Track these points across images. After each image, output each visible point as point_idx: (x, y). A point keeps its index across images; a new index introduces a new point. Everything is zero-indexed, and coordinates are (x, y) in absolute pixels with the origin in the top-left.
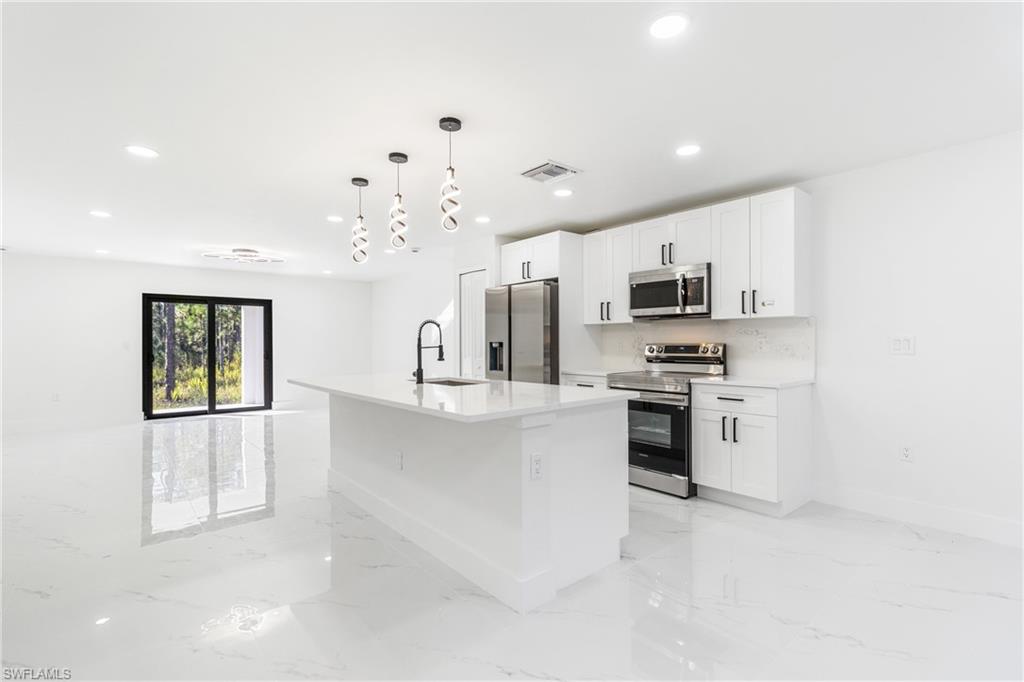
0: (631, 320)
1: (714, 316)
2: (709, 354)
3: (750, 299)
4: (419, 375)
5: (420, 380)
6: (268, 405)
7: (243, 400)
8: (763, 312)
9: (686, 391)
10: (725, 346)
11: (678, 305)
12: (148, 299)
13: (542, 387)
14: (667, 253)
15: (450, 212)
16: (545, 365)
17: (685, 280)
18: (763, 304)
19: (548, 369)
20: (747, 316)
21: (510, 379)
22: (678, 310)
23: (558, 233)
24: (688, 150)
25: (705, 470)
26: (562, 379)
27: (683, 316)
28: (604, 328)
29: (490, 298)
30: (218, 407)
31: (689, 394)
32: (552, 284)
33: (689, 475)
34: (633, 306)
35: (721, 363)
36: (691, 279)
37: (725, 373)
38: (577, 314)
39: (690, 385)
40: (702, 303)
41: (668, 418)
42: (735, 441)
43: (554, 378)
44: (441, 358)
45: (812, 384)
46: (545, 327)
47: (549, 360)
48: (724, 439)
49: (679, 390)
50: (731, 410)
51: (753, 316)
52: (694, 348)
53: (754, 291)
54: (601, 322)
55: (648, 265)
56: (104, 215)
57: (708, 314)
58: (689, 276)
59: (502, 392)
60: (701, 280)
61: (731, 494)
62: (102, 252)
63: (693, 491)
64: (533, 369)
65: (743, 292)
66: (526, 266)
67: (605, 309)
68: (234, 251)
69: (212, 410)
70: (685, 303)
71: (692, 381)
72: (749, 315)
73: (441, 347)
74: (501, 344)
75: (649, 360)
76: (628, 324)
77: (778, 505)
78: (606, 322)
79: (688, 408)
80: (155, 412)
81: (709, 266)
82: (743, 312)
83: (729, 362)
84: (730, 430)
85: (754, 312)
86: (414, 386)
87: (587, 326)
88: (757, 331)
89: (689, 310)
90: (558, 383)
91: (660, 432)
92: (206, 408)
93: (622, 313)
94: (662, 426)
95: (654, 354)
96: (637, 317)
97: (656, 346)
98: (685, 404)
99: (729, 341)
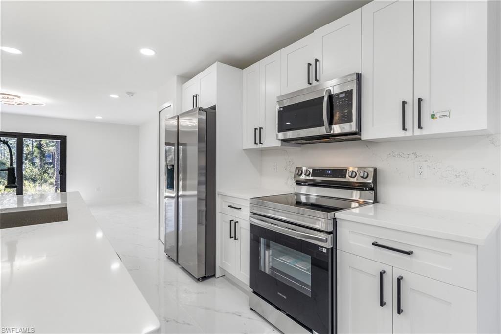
0: (278, 144)
1: (364, 136)
2: (358, 179)
3: (414, 111)
8: (432, 127)
9: (330, 229)
10: (375, 170)
11: (323, 125)
14: (313, 70)
17: (330, 97)
18: (433, 116)
20: (409, 133)
22: (322, 131)
23: (216, 64)
27: (329, 138)
28: (257, 153)
31: (333, 233)
34: (282, 128)
35: (372, 189)
36: (338, 94)
37: (376, 201)
40: (350, 121)
42: (400, 311)
48: (382, 304)
49: (322, 227)
50: (395, 265)
51: (418, 132)
52: (342, 173)
53: (420, 100)
54: (255, 147)
55: (295, 86)
57: (358, 132)
58: (335, 91)
60: (349, 93)
65: (404, 103)
66: (195, 98)
67: (258, 133)
70: (331, 122)
72: (412, 131)
74: (173, 166)
75: (299, 183)
76: (277, 148)
78: (259, 146)
79: (333, 251)
81: (359, 77)
82: (404, 129)
83: (381, 189)
84: (392, 293)
85: (420, 127)
87: (244, 150)
88: (414, 154)
89: (337, 129)
93: (272, 138)
95: (303, 177)
96: (284, 140)
97: (304, 169)
98: (329, 245)
99: (379, 166)
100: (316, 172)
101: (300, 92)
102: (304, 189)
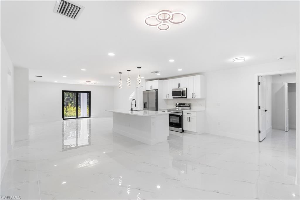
0: (172, 98)
1: (187, 98)
2: (187, 105)
3: (193, 95)
4: (132, 109)
5: (132, 110)
6: (90, 117)
7: (81, 115)
8: (196, 98)
9: (181, 112)
10: (190, 104)
12: (63, 92)
13: (154, 111)
14: (179, 85)
15: (139, 82)
16: (155, 107)
17: (182, 91)
18: (195, 96)
19: (156, 108)
21: (148, 110)
22: (181, 97)
23: (158, 80)
24: (180, 70)
25: (185, 127)
26: (159, 110)
28: (167, 100)
29: (144, 93)
30: (78, 117)
31: (182, 113)
32: (157, 90)
33: (182, 128)
34: (173, 96)
35: (189, 107)
37: (190, 109)
38: (162, 97)
39: (182, 111)
40: (185, 95)
41: (178, 117)
42: (190, 121)
43: (157, 110)
44: (136, 106)
45: (205, 111)
46: (155, 99)
47: (156, 106)
48: (188, 121)
49: (180, 112)
50: (189, 116)
52: (184, 104)
55: (176, 88)
56: (65, 77)
57: (186, 97)
59: (146, 113)
60: (185, 91)
61: (189, 131)
62: (56, 82)
63: (183, 131)
64: (153, 108)
66: (151, 86)
67: (168, 96)
68: (86, 82)
69: (77, 118)
70: (182, 95)
71: (183, 110)
72: (193, 98)
73: (135, 104)
74: (146, 103)
75: (176, 106)
76: (172, 99)
77: (197, 133)
78: (168, 98)
79: (182, 115)
80: (64, 118)
81: (186, 88)
83: (191, 107)
84: (189, 119)
86: (131, 111)
87: (164, 99)
89: (183, 97)
90: (158, 111)
91: (177, 120)
92: (76, 117)
93: (171, 97)
94: (177, 119)
95: (177, 105)
96: (173, 98)
97: (177, 103)
98: (181, 115)
99: (190, 103)
100: (180, 104)
101: (177, 89)
102: (177, 108)
